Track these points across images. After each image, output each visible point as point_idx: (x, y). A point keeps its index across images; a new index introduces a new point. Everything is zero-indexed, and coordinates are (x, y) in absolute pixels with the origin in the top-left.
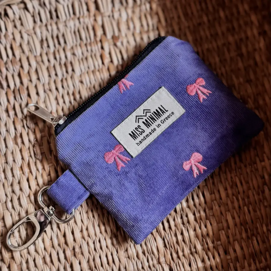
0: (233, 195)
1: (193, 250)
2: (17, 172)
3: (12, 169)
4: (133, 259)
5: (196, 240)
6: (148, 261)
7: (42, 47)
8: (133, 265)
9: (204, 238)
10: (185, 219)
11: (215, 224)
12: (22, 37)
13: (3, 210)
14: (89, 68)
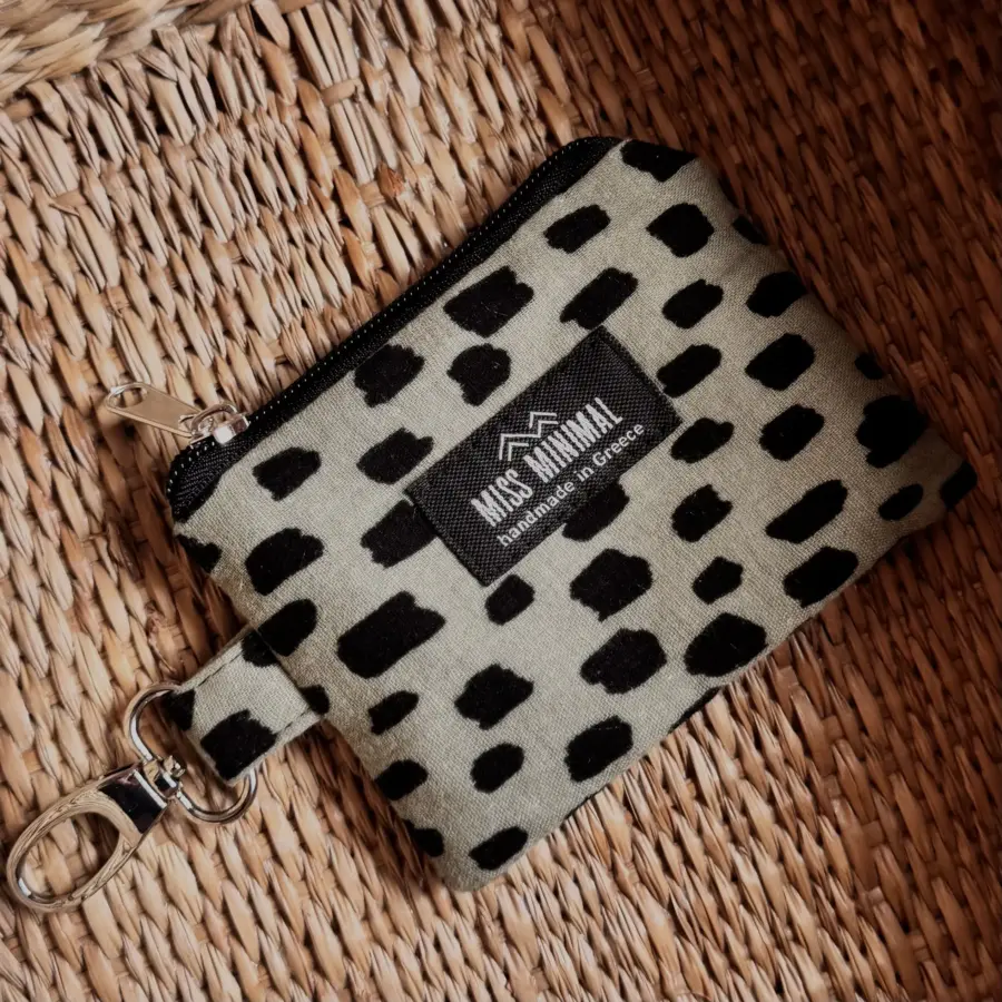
0: (908, 709)
1: (785, 933)
4: (570, 993)
5: (790, 892)
6: (623, 993)
7: (123, 254)
9: (818, 884)
10: (738, 820)
11: (853, 828)
12: (42, 226)
14: (304, 304)
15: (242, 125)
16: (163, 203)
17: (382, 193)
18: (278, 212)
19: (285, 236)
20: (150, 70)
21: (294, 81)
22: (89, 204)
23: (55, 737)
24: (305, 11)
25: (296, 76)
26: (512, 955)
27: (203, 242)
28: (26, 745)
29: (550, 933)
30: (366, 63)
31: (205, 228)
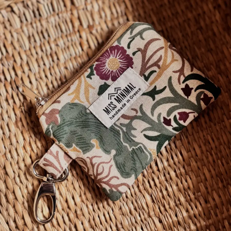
0: (207, 151)
1: (178, 202)
2: (21, 151)
3: (16, 149)
4: (127, 215)
5: (179, 193)
6: (140, 216)
7: (30, 42)
8: (128, 220)
9: (186, 191)
10: (167, 176)
11: (194, 178)
12: (12, 36)
13: (13, 185)
14: (71, 55)
15: (58, 14)
16: (39, 31)
17: (89, 30)
18: (65, 34)
19: (67, 40)
20: (38, 2)
23: (10, 152)
25: (70, 4)
26: (114, 206)
27: (48, 40)
28: (3, 153)
29: (123, 201)
31: (48, 37)
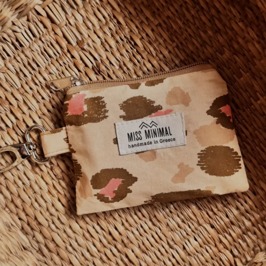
15: (40, 39)
16: (26, 64)
17: (80, 47)
18: (55, 59)
19: (59, 65)
20: (14, 31)
21: (51, 25)
22: (8, 69)
23: (36, 201)
24: (48, 6)
25: (50, 24)
26: (161, 225)
27: (39, 71)
28: (30, 204)
29: (168, 217)
30: (67, 15)
31: (38, 67)
